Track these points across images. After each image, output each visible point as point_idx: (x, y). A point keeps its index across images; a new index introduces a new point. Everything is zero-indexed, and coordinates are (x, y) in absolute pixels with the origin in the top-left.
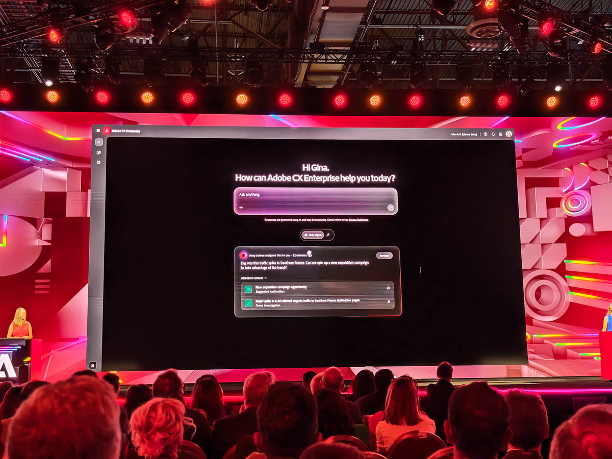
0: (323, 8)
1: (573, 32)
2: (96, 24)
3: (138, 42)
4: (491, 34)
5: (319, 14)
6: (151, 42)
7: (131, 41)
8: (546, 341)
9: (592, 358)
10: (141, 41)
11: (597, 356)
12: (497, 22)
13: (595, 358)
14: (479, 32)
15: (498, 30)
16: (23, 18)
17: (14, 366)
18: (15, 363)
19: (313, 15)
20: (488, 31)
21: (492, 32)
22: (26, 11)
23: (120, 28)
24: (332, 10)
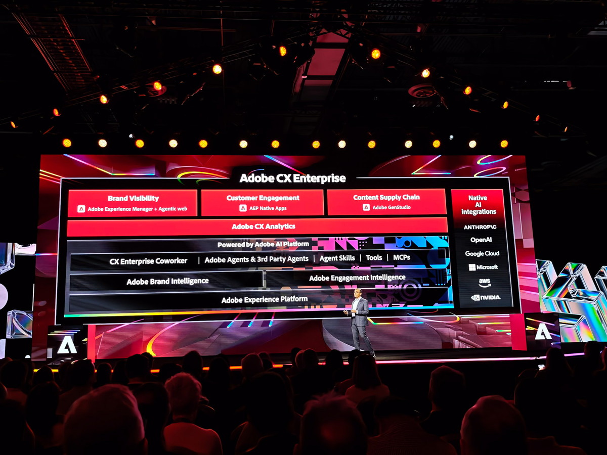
0: (303, 77)
1: (487, 93)
2: (135, 90)
3: (166, 102)
4: (427, 95)
5: (299, 82)
6: (175, 103)
7: (161, 101)
8: (470, 321)
9: (505, 333)
10: (169, 102)
11: (509, 332)
12: (431, 86)
13: (507, 334)
14: (418, 93)
15: (431, 92)
16: (81, 86)
17: (75, 344)
18: (75, 343)
19: (296, 81)
20: (425, 92)
21: (428, 93)
22: (83, 81)
23: (153, 92)
24: (310, 77)
